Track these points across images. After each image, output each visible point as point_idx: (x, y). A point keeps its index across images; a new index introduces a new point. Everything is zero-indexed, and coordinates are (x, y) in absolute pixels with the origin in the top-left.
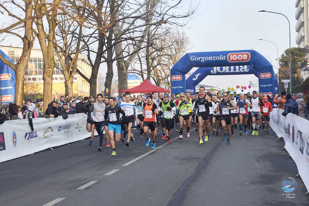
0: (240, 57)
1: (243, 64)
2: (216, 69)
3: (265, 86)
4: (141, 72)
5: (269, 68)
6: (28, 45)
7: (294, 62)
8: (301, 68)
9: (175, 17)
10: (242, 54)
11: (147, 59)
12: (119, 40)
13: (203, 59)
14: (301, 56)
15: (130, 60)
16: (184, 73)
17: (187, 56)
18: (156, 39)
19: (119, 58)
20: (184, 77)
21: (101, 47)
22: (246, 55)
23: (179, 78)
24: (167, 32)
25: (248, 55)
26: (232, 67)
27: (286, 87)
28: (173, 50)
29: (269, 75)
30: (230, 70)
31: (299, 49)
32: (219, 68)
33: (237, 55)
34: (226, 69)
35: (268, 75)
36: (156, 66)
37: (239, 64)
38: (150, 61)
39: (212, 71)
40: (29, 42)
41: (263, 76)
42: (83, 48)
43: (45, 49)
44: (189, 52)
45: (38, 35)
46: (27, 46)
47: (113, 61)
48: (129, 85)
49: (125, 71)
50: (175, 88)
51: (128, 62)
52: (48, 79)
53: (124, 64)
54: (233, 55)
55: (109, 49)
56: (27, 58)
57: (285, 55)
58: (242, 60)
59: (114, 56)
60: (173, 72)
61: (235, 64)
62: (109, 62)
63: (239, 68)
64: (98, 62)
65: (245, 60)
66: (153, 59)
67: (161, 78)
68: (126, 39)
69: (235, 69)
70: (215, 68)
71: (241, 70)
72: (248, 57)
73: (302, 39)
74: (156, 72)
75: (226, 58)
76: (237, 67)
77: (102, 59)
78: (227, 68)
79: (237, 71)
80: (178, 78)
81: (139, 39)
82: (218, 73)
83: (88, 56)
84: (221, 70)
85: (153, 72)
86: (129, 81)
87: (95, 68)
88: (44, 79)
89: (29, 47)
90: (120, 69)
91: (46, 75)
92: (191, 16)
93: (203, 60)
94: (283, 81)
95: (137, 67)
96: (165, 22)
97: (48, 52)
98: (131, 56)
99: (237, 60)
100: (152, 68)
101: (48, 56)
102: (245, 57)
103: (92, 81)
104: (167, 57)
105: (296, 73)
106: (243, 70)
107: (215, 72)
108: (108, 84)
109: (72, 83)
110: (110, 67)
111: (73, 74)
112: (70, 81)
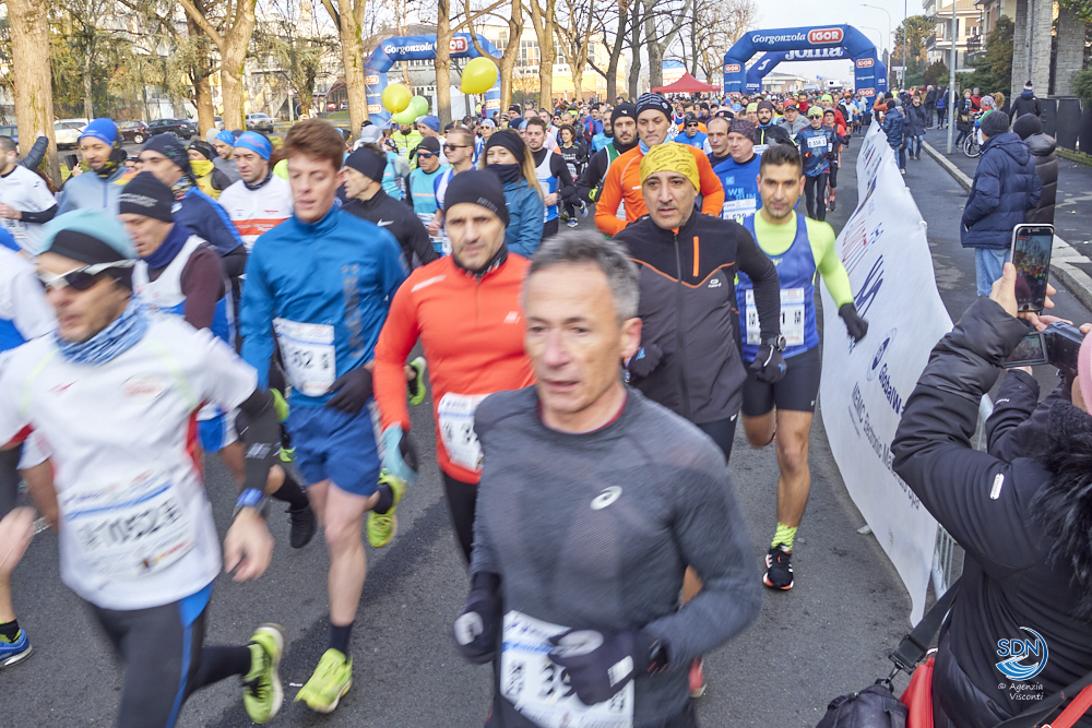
0: (827, 36)
1: (835, 46)
2: (794, 53)
3: (863, 78)
4: (684, 58)
5: (872, 52)
6: (516, 29)
7: (916, 38)
8: (928, 46)
10: (831, 32)
11: (693, 39)
12: (649, 15)
13: (772, 40)
14: (927, 28)
15: (667, 42)
16: (743, 60)
17: (748, 36)
18: (707, 9)
19: (651, 42)
20: (743, 67)
21: (622, 26)
22: (837, 33)
23: (736, 68)
25: (839, 32)
26: (818, 51)
27: (899, 77)
28: (733, 24)
30: (814, 53)
31: (925, 18)
32: (797, 51)
33: (824, 32)
34: (808, 53)
35: (868, 63)
37: (829, 46)
38: (697, 41)
39: (787, 56)
40: (517, 26)
41: (861, 62)
42: (595, 29)
43: (542, 35)
44: (750, 30)
45: (531, 14)
46: (515, 32)
47: (639, 46)
48: (664, 80)
49: (659, 59)
50: (730, 83)
51: (665, 45)
52: (546, 77)
53: (657, 49)
54: (817, 32)
55: (635, 28)
56: (514, 49)
57: (902, 27)
58: (831, 39)
59: (643, 36)
60: (728, 60)
61: (821, 47)
62: (635, 46)
63: (829, 51)
64: (618, 48)
65: (836, 39)
66: (702, 39)
67: (713, 67)
68: (659, 14)
69: (821, 53)
70: (792, 52)
71: (831, 54)
72: (840, 36)
74: (706, 58)
75: (806, 37)
76: (825, 50)
77: (625, 44)
78: (811, 51)
79: (826, 55)
80: (735, 68)
81: (679, 13)
83: (605, 39)
85: (700, 59)
86: (664, 71)
87: (614, 57)
89: (518, 32)
90: (652, 55)
91: (543, 72)
93: (772, 42)
94: (895, 68)
95: (678, 50)
97: (546, 39)
98: (669, 35)
99: (824, 40)
100: (699, 52)
101: (545, 44)
102: (835, 35)
103: (610, 75)
104: (722, 35)
105: (919, 55)
106: (835, 53)
107: (792, 57)
108: (633, 81)
109: (580, 80)
110: (636, 55)
111: (582, 68)
112: (577, 78)
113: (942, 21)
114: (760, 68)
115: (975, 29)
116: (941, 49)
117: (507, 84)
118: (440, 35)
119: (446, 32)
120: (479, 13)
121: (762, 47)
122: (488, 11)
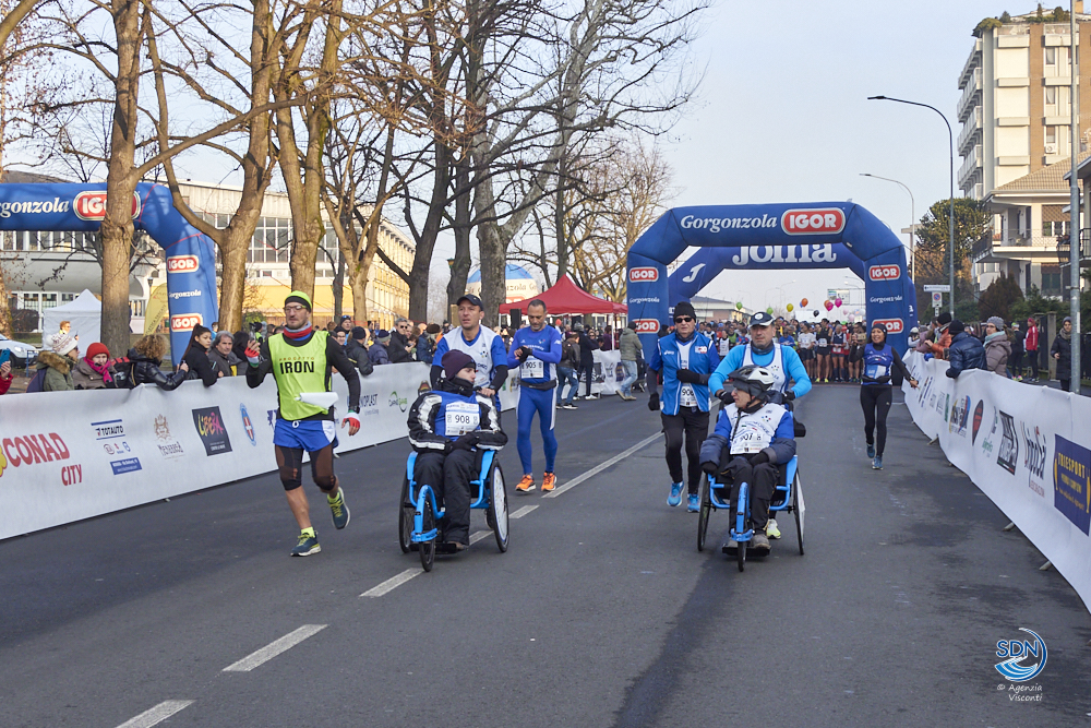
0: (817, 221)
1: (822, 240)
2: (749, 252)
3: (881, 300)
4: (543, 257)
5: (896, 253)
6: (256, 181)
9: (637, 109)
10: (823, 214)
11: (558, 223)
12: (484, 172)
13: (716, 225)
14: (975, 221)
15: (515, 223)
16: (663, 260)
17: (673, 216)
18: (584, 168)
19: (486, 220)
20: (663, 272)
21: (440, 190)
22: (833, 217)
23: (651, 274)
24: (613, 151)
25: (838, 216)
26: (791, 249)
27: (937, 304)
28: (629, 199)
29: (893, 272)
30: (785, 255)
32: (754, 249)
33: (810, 215)
34: (774, 252)
36: (580, 243)
37: (810, 240)
38: (567, 228)
39: (736, 258)
40: (260, 170)
41: (876, 273)
42: (395, 189)
43: (297, 191)
44: (671, 205)
46: (254, 182)
47: (467, 228)
48: (508, 293)
49: (500, 254)
50: (639, 301)
51: (509, 228)
52: (304, 272)
53: (496, 236)
54: (796, 214)
55: (461, 194)
56: (253, 213)
57: (932, 218)
58: (821, 229)
60: (635, 258)
61: (798, 241)
62: (461, 229)
63: (811, 251)
64: (432, 228)
65: (830, 229)
66: (577, 222)
68: (509, 168)
69: (798, 254)
70: (744, 250)
71: (816, 257)
72: (838, 223)
73: (975, 176)
74: (580, 258)
75: (778, 222)
76: (805, 248)
77: (443, 222)
78: (778, 249)
79: (805, 258)
80: (648, 274)
82: (752, 265)
83: (407, 211)
84: (762, 254)
86: (508, 283)
87: (425, 244)
88: (293, 272)
89: (260, 183)
90: (487, 247)
91: (299, 261)
92: (681, 108)
93: (715, 228)
94: (929, 288)
96: (612, 124)
97: (305, 199)
98: (518, 212)
99: (809, 228)
100: (570, 249)
101: (305, 210)
102: (830, 221)
103: (417, 280)
104: (610, 217)
106: (822, 255)
107: (745, 260)
108: (456, 288)
109: (364, 283)
110: (462, 243)
111: (367, 260)
112: (358, 279)
113: (1000, 209)
114: (687, 279)
115: (1058, 225)
116: (1002, 259)
117: (235, 278)
118: (116, 175)
119: (127, 170)
120: (187, 142)
121: (698, 237)
122: (202, 139)
